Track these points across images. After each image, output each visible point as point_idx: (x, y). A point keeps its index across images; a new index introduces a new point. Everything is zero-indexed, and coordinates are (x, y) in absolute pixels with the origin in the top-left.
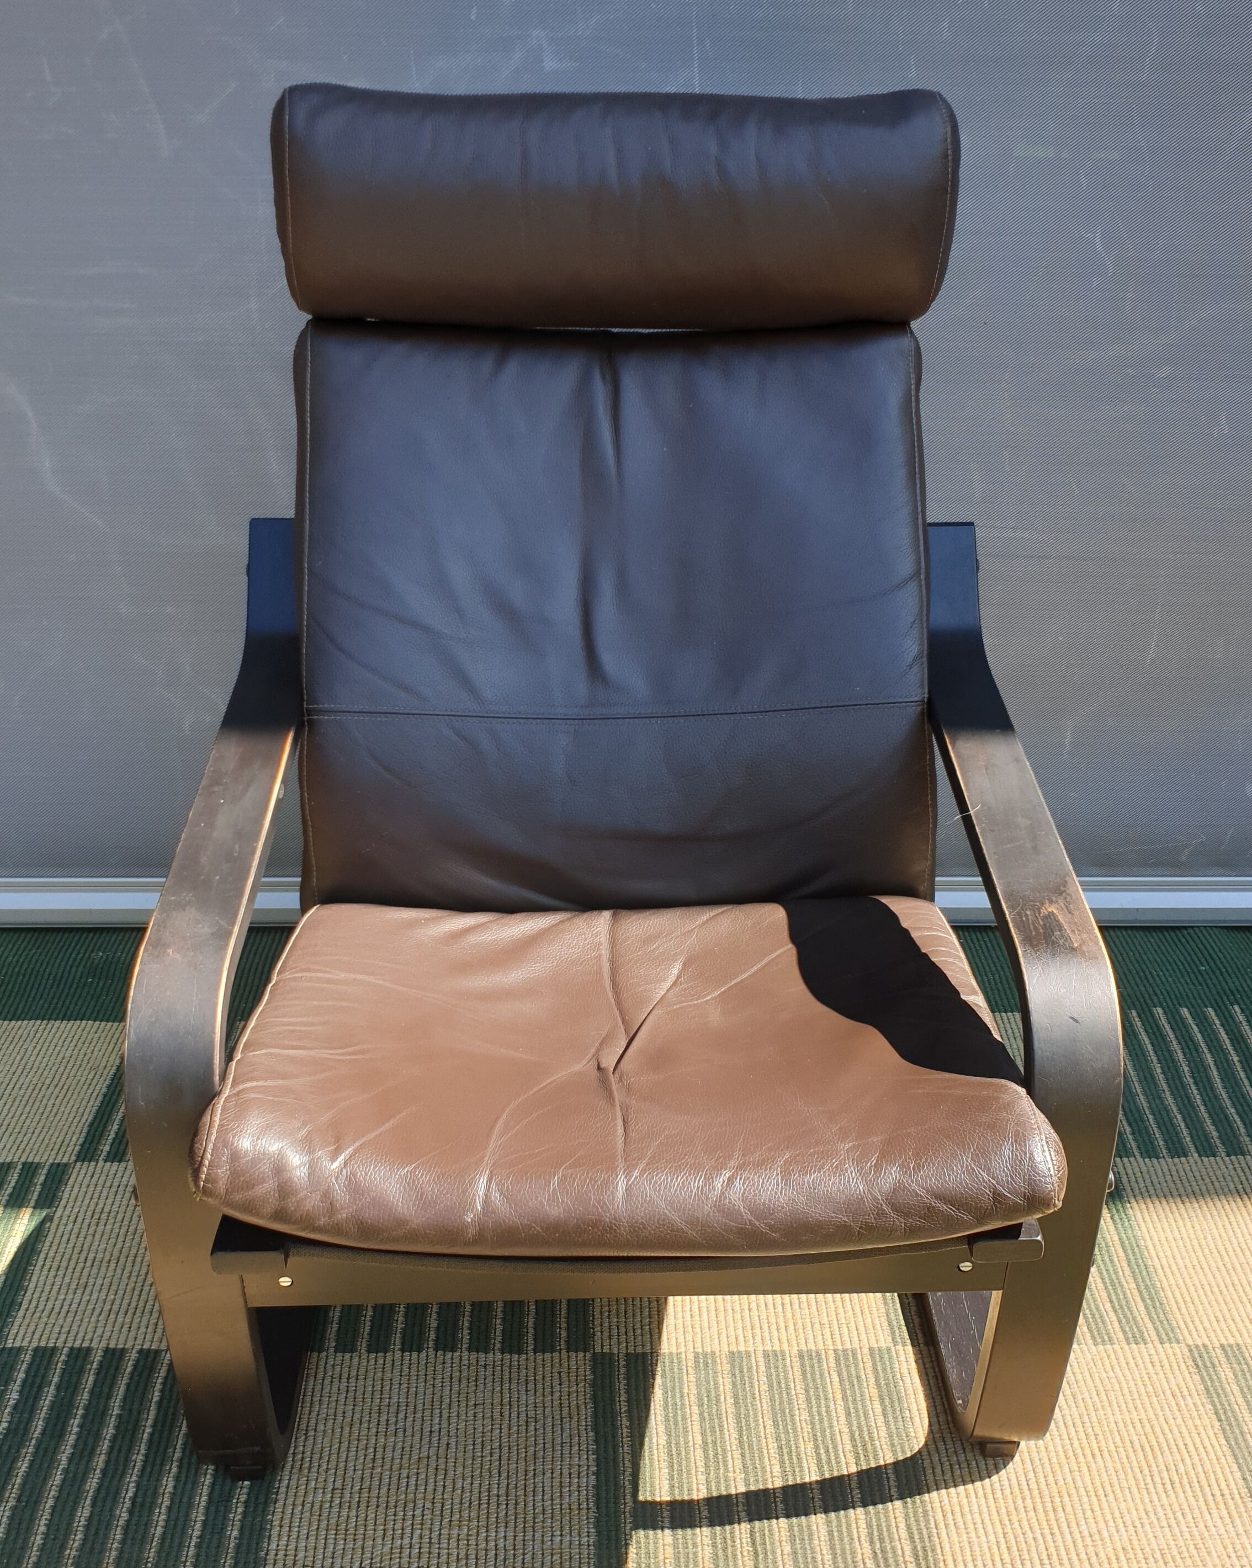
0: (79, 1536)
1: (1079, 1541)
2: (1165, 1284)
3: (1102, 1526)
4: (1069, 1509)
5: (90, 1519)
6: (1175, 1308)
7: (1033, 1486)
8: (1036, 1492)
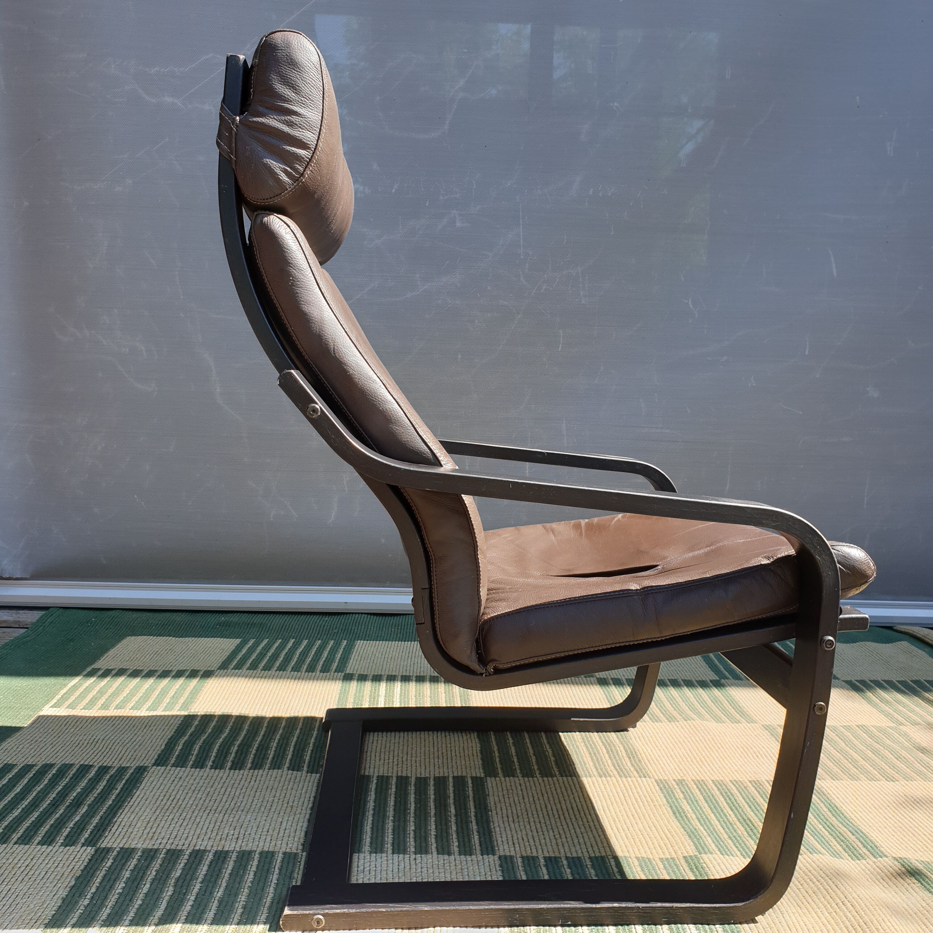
0: (233, 755)
1: (714, 768)
2: (749, 710)
3: (725, 765)
4: (708, 760)
5: (237, 751)
6: (754, 716)
7: (690, 754)
8: (692, 757)
